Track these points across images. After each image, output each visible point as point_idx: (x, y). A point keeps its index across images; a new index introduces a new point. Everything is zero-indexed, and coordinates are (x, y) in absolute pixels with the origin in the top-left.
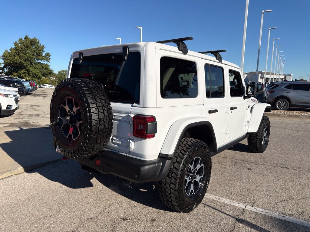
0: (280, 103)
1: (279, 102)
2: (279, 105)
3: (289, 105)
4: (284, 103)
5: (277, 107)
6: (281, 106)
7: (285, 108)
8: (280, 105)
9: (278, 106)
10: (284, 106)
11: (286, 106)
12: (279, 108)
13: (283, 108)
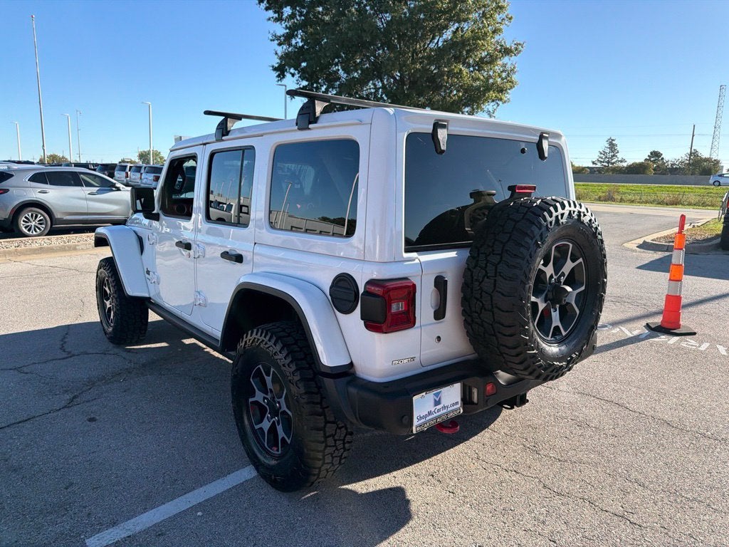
0: (29, 220)
1: (26, 218)
2: (27, 224)
3: (49, 223)
4: (38, 219)
5: (24, 229)
6: (33, 227)
7: (43, 229)
8: (29, 224)
9: (26, 228)
10: (39, 226)
11: (44, 226)
12: (29, 230)
13: (38, 230)
